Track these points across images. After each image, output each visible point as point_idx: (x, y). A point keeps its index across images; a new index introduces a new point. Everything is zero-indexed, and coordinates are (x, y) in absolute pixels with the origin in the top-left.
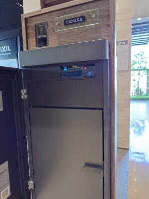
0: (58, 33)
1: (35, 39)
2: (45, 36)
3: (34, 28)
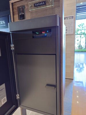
0: (31, 12)
1: (18, 15)
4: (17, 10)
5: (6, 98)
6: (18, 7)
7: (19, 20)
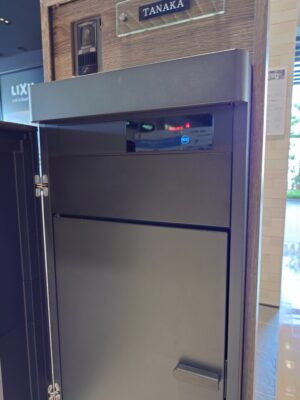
2: (93, 50)
3: (69, 31)
6: (73, 24)
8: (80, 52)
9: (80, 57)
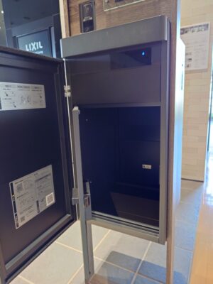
0: (108, 13)
1: (79, 23)
2: (91, 18)
3: (78, 9)
4: (78, 12)
5: (53, 194)
6: (80, 5)
7: (81, 32)
8: (84, 20)
9: (84, 23)
